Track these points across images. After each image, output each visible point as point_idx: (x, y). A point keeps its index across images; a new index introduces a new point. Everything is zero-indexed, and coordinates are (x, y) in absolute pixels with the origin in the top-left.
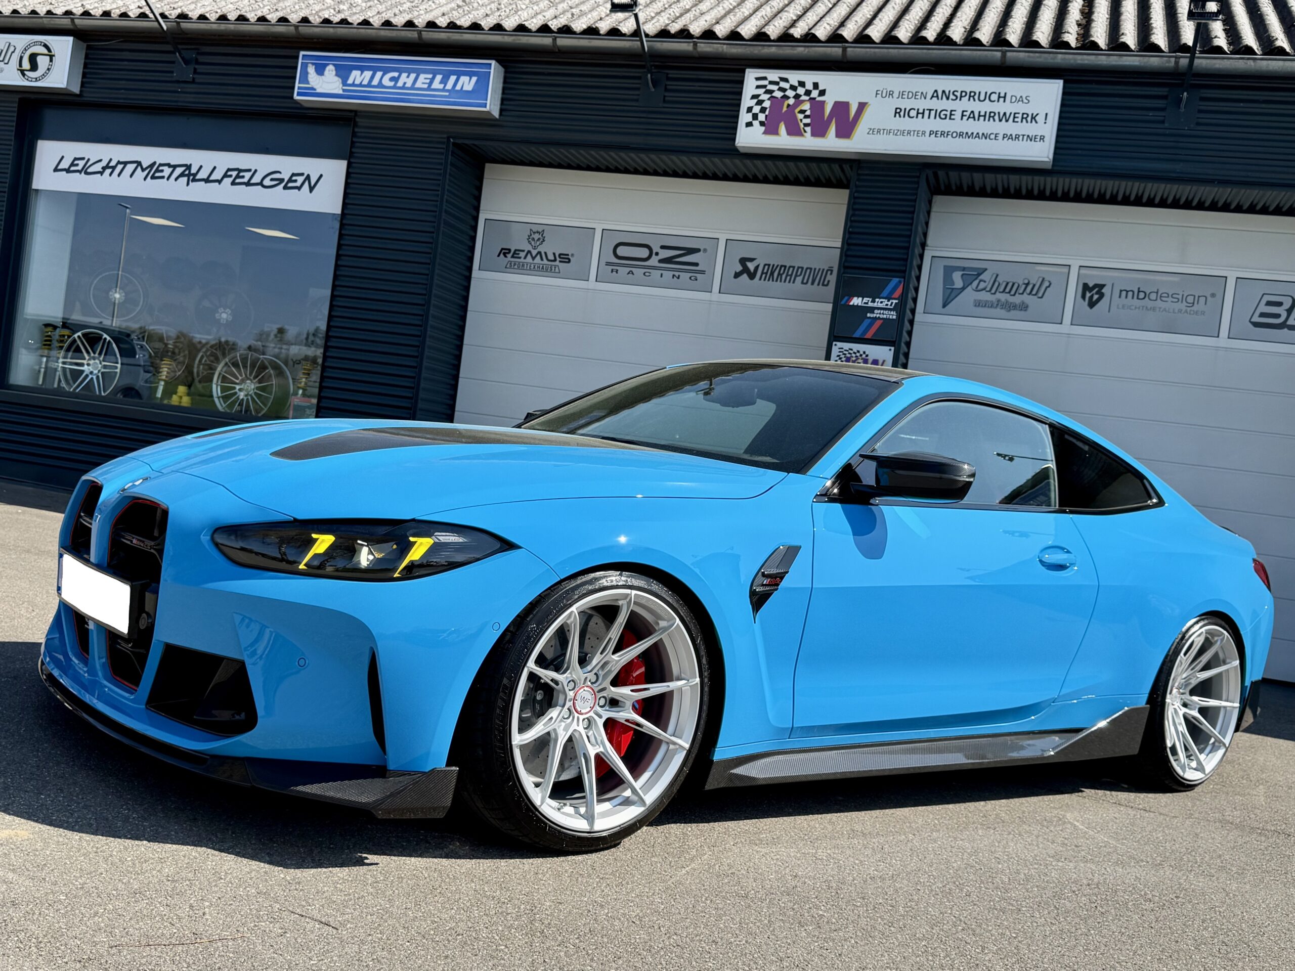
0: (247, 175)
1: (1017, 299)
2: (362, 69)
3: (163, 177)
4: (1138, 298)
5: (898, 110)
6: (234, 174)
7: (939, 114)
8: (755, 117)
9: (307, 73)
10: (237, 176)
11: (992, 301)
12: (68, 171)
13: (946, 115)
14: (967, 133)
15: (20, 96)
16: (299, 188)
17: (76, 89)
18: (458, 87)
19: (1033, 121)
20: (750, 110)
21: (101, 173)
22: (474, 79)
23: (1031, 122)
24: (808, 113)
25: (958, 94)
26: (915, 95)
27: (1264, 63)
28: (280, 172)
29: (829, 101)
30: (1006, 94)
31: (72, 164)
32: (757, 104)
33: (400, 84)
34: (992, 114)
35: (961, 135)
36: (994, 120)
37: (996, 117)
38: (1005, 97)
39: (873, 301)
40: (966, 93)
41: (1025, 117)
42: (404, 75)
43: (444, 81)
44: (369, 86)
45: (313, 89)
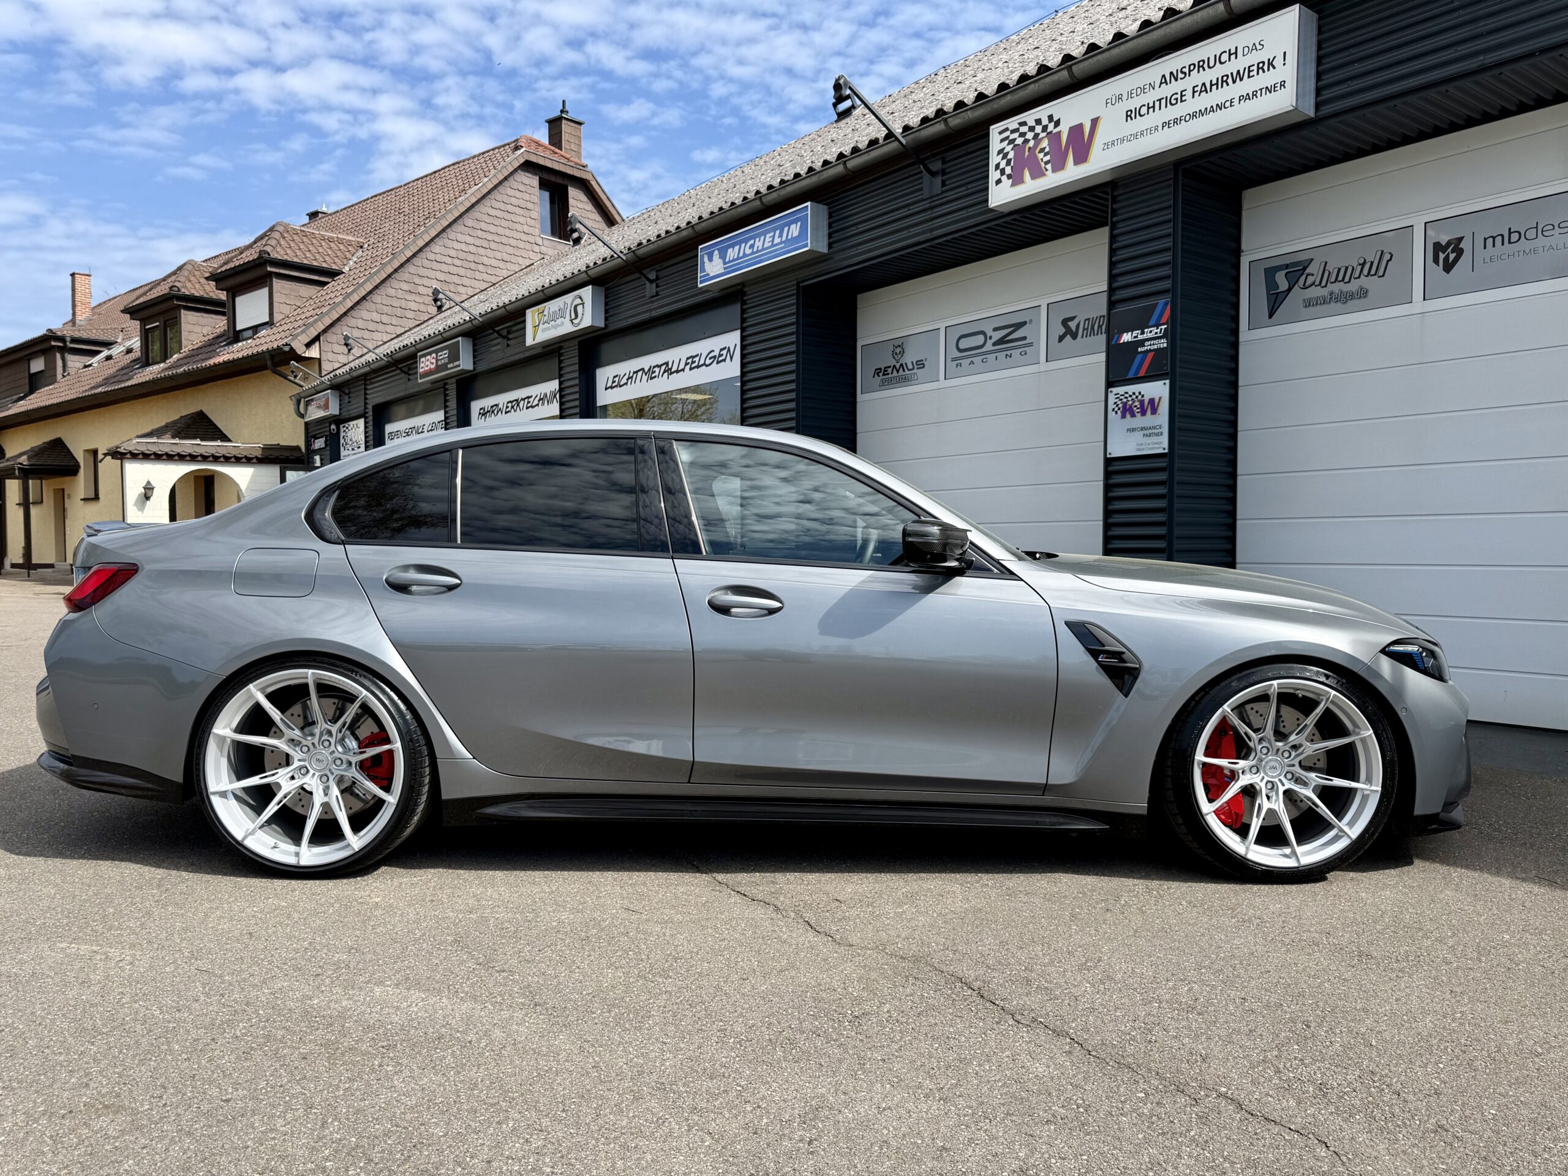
0: (697, 359)
1: (1354, 286)
2: (733, 246)
3: (655, 377)
4: (1510, 242)
5: (1129, 113)
6: (690, 361)
7: (1170, 101)
8: (1003, 172)
9: (704, 263)
10: (693, 363)
11: (1324, 298)
12: (612, 387)
13: (1177, 99)
14: (1200, 111)
15: (576, 338)
16: (724, 360)
17: (601, 323)
18: (790, 237)
19: (1271, 67)
20: (997, 166)
21: (626, 384)
22: (799, 224)
23: (1268, 70)
24: (1047, 150)
25: (1186, 70)
26: (1143, 90)
28: (713, 351)
29: (1064, 129)
30: (1236, 48)
31: (614, 382)
32: (1003, 159)
33: (755, 249)
34: (1225, 78)
35: (1194, 115)
36: (1228, 85)
37: (1230, 80)
38: (1236, 53)
39: (1143, 333)
40: (1194, 65)
41: (1260, 68)
42: (757, 239)
43: (780, 236)
44: (738, 258)
45: (708, 275)
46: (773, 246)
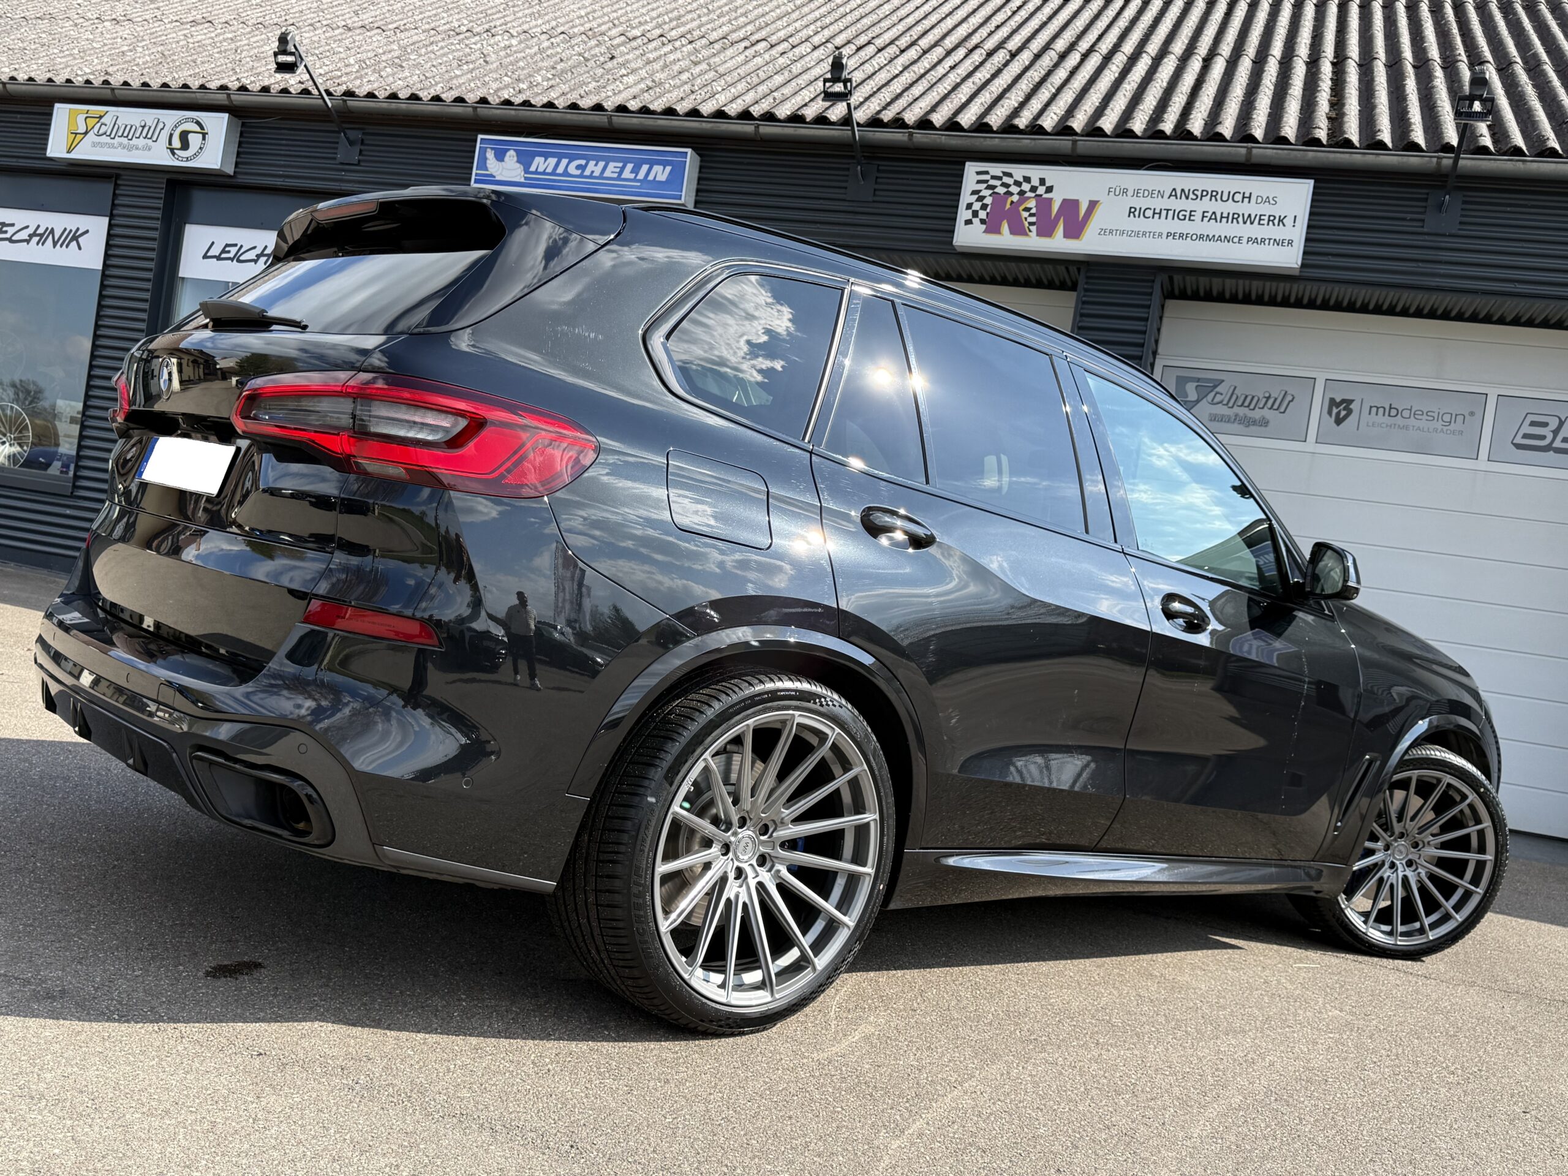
1: (1257, 414)
2: (546, 156)
4: (1389, 415)
5: (1133, 210)
7: (1178, 215)
8: (975, 214)
9: (486, 159)
11: (1229, 416)
12: (218, 258)
13: (1185, 216)
14: (1208, 236)
15: (168, 176)
17: (230, 170)
18: (651, 178)
19: (1281, 223)
20: (969, 206)
21: (255, 261)
22: (668, 168)
23: (1279, 225)
24: (1033, 211)
25: (1199, 193)
26: (1151, 194)
27: (1535, 166)
29: (1057, 199)
30: (1250, 194)
31: (223, 251)
32: (978, 200)
33: (587, 172)
34: (1236, 216)
35: (1201, 237)
36: (1238, 223)
37: (1240, 219)
38: (1250, 198)
40: (1207, 192)
41: (1271, 220)
43: (636, 170)
44: (553, 173)
45: (492, 176)
46: (619, 178)
